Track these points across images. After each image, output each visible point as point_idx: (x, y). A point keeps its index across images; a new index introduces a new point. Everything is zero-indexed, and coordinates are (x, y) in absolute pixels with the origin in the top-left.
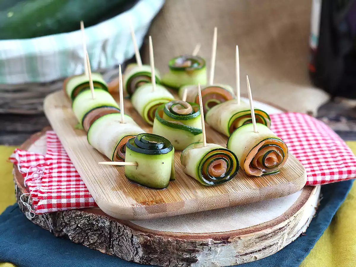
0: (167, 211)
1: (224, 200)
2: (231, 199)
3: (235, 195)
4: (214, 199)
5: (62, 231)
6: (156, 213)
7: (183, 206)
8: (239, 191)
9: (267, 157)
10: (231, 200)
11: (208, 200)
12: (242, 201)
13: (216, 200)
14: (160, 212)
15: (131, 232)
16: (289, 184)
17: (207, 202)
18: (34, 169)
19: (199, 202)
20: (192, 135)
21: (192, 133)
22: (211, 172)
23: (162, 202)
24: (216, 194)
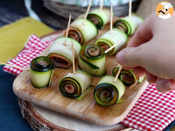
1: (62, 110)
6: (27, 99)
13: (58, 108)
14: (29, 99)
18: (30, 48)
20: (91, 68)
21: (91, 67)
22: (65, 89)
23: (33, 95)
24: (60, 105)
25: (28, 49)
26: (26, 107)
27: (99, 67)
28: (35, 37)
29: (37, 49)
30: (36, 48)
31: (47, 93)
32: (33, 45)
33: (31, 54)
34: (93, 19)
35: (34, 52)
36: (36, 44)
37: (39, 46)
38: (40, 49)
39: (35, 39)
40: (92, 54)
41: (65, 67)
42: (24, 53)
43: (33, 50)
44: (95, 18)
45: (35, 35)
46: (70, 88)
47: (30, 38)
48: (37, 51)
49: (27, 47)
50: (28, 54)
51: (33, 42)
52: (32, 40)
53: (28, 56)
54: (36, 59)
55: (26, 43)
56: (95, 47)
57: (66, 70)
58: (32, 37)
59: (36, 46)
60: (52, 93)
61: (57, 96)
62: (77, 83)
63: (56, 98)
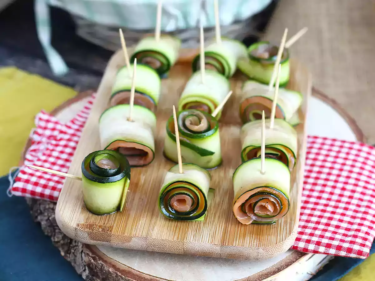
0: (111, 242)
1: (178, 247)
2: (186, 247)
3: (191, 245)
4: (166, 243)
5: (37, 217)
6: (99, 241)
7: (129, 242)
9: (259, 204)
10: (185, 250)
11: (159, 242)
12: (198, 253)
13: (167, 245)
14: (103, 241)
15: (82, 247)
17: (157, 244)
18: (44, 140)
19: (148, 242)
20: (199, 155)
21: (198, 153)
22: (173, 206)
23: (110, 231)
24: (171, 239)
25: (39, 143)
26: (92, 257)
27: (213, 151)
28: (46, 117)
29: (61, 139)
30: (58, 138)
31: (134, 220)
32: (48, 133)
33: (53, 150)
34: (149, 59)
35: (57, 145)
36: (54, 129)
37: (61, 132)
38: (67, 137)
39: (48, 121)
40: (196, 128)
41: (142, 162)
42: (34, 151)
43: (54, 142)
44: (151, 57)
45: (44, 113)
46: (182, 201)
47: (37, 121)
48: (63, 143)
49: (36, 138)
50: (48, 152)
51: (45, 128)
52: (43, 124)
53: (50, 156)
54: (91, 158)
55: (32, 132)
56: (194, 114)
57: (144, 169)
58: (40, 119)
59: (56, 133)
60: (145, 219)
61: (155, 223)
62: (197, 190)
63: (156, 227)
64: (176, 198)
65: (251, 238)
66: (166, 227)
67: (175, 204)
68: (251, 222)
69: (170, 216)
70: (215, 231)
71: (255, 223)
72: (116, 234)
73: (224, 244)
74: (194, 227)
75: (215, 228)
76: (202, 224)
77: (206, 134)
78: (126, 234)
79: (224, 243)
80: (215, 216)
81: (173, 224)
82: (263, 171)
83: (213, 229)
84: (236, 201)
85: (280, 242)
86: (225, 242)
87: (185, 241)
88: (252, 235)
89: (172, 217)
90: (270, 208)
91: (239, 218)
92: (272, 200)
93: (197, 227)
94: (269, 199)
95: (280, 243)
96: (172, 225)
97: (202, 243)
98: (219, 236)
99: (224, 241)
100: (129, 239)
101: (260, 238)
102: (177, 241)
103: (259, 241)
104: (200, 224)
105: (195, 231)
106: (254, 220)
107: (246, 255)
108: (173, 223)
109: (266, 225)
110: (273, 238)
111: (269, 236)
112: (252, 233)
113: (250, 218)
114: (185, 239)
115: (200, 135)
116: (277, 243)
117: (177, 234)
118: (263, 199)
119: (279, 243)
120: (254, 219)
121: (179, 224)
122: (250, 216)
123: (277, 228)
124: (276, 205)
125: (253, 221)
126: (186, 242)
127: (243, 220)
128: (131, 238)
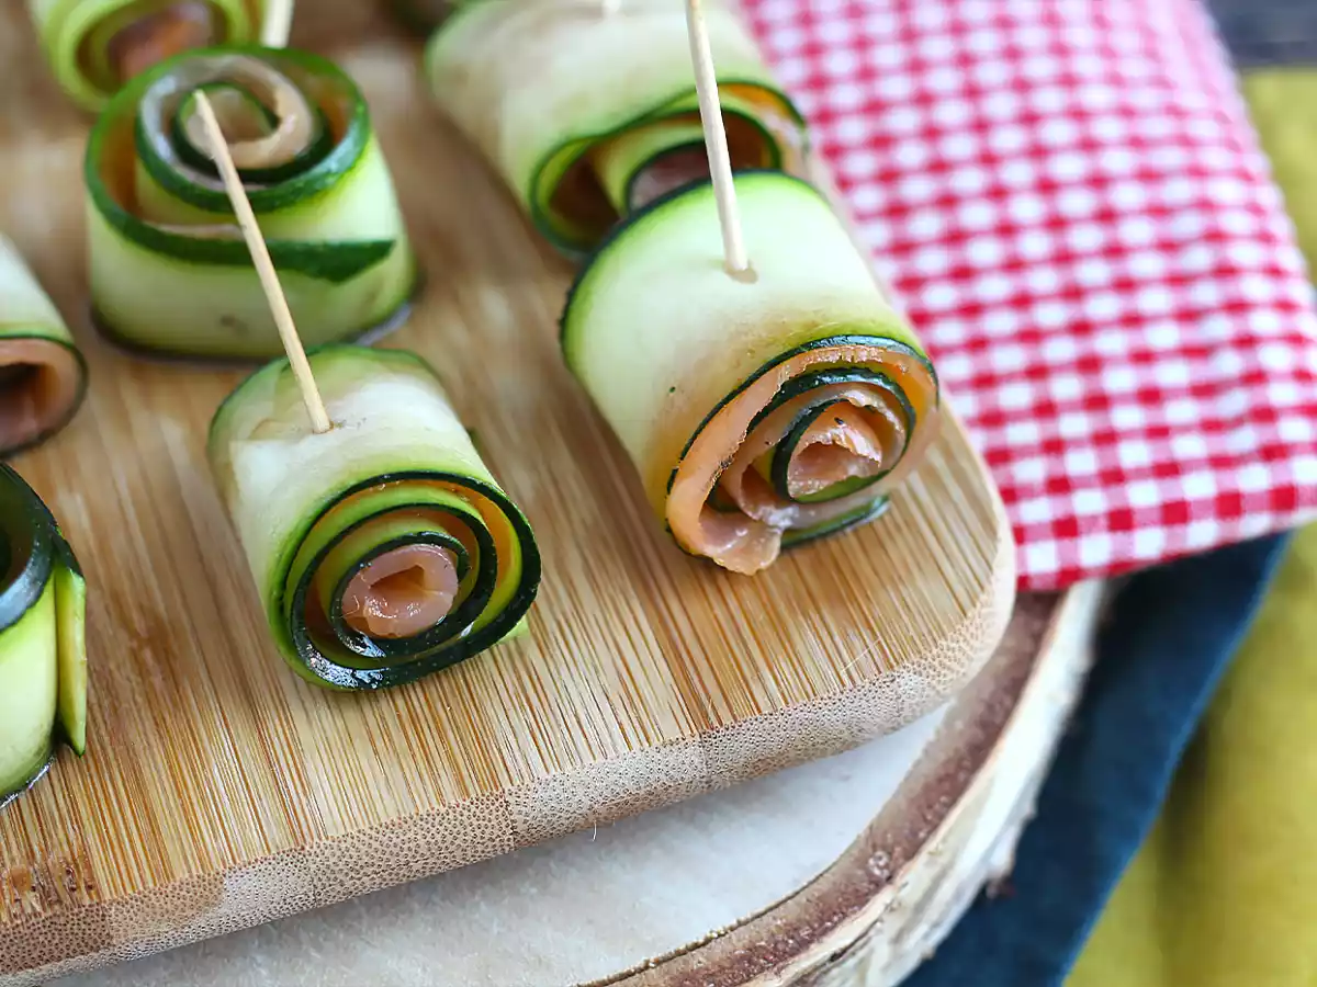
0: (115, 942)
1: (478, 832)
2: (521, 817)
3: (545, 796)
4: (411, 835)
7: (211, 901)
8: (568, 768)
9: (804, 442)
10: (521, 828)
11: (376, 845)
12: (592, 817)
13: (422, 842)
14: (69, 956)
16: (894, 685)
17: (367, 859)
19: (314, 867)
21: (318, 274)
22: (363, 621)
23: (89, 888)
24: (426, 803)
40: (264, 151)
46: (402, 582)
60: (227, 744)
61: (293, 745)
62: (456, 492)
63: (310, 766)
64: (365, 578)
65: (824, 634)
66: (361, 744)
67: (372, 609)
68: (776, 543)
69: (361, 681)
70: (620, 663)
71: (794, 542)
72: (130, 891)
73: (716, 724)
74: (500, 686)
75: (614, 650)
76: (533, 654)
77: (331, 163)
78: (181, 874)
79: (706, 716)
80: (571, 582)
81: (389, 710)
82: (742, 264)
83: (605, 659)
84: (676, 471)
85: (977, 597)
86: (710, 709)
87: (507, 786)
88: (815, 617)
89: (373, 680)
90: (861, 443)
91: (718, 552)
92: (861, 398)
93: (519, 678)
94: (845, 401)
95: (978, 605)
96: (383, 718)
97: (600, 759)
98: (657, 684)
99: (701, 705)
100: (208, 890)
101: (863, 613)
102: (467, 803)
103: (875, 636)
104: (521, 655)
105: (522, 706)
106: (788, 531)
107: (842, 732)
108: (385, 705)
109: (848, 530)
110: (927, 590)
111: (901, 587)
112: (806, 603)
113: (763, 528)
114: (504, 778)
115: (300, 181)
116: (965, 615)
117: (441, 764)
118: (817, 411)
119: (974, 605)
120: (786, 523)
121: (417, 697)
122: (761, 520)
123: (911, 524)
124: (883, 416)
125: (782, 538)
126: (513, 790)
127: (733, 553)
128: (219, 879)
